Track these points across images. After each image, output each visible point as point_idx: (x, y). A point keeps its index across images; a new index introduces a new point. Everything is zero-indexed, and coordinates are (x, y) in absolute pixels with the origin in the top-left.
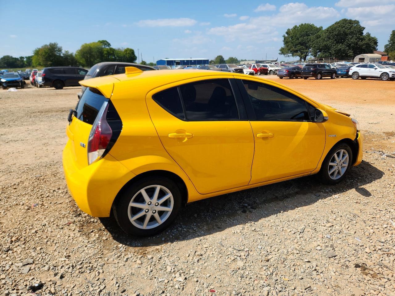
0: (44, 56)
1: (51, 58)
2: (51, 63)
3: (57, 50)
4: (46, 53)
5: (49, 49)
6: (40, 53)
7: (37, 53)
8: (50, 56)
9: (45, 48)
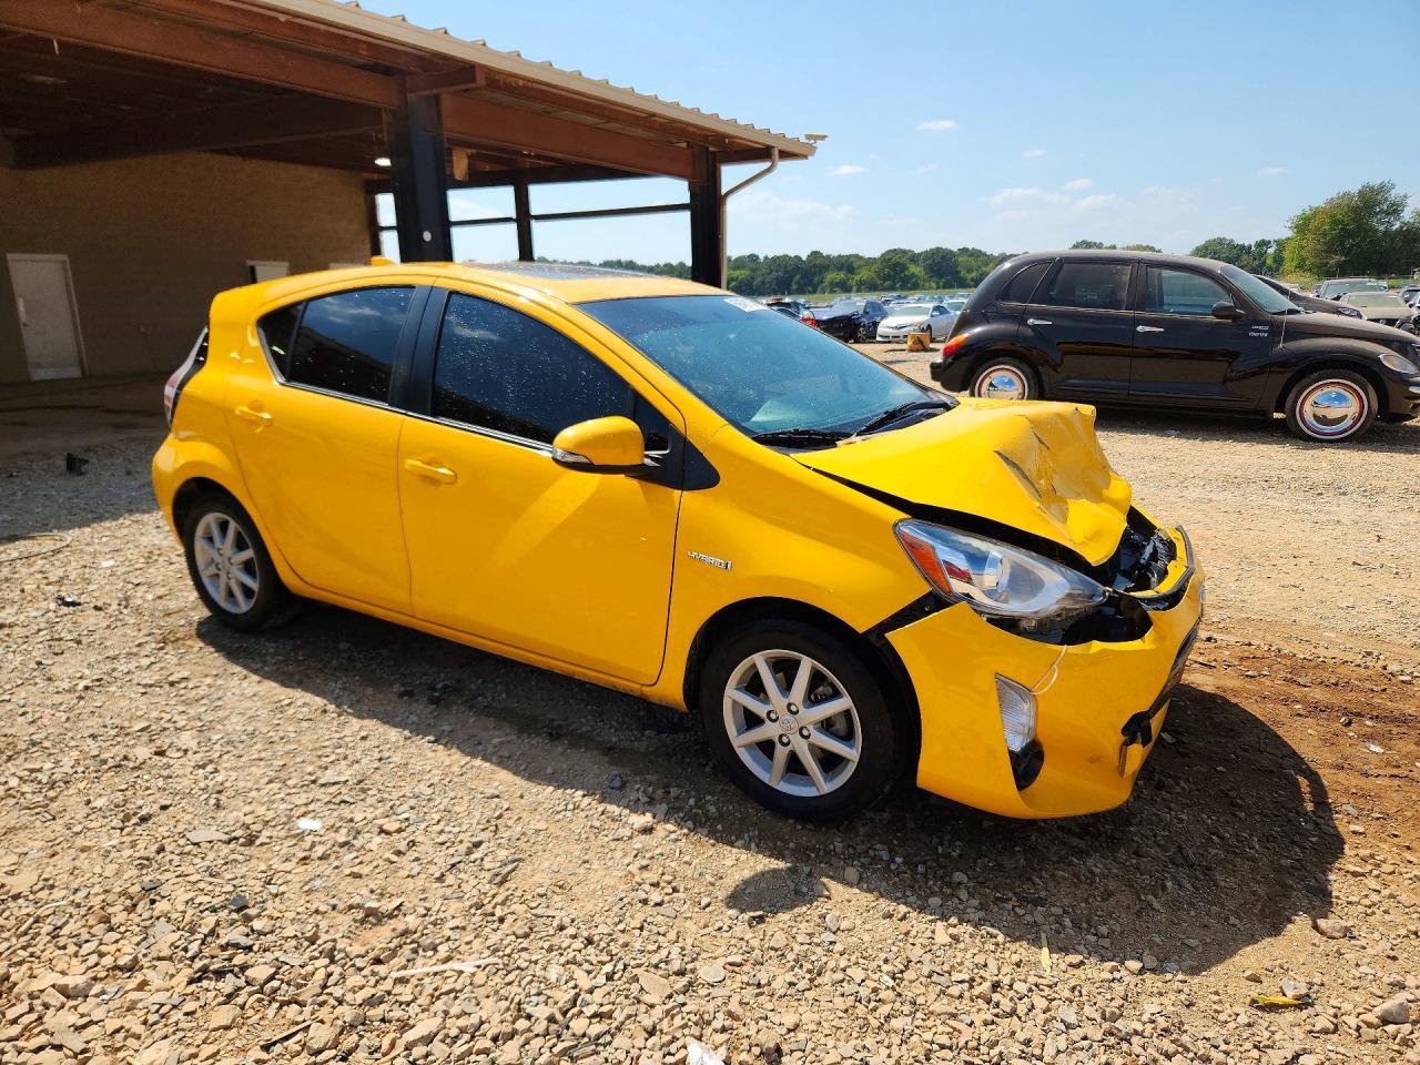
0: (1325, 234)
1: (1349, 243)
2: (1343, 258)
3: (1382, 211)
4: (1335, 222)
5: (1355, 210)
6: (1314, 224)
7: (1303, 225)
8: (1346, 234)
9: (1339, 206)
